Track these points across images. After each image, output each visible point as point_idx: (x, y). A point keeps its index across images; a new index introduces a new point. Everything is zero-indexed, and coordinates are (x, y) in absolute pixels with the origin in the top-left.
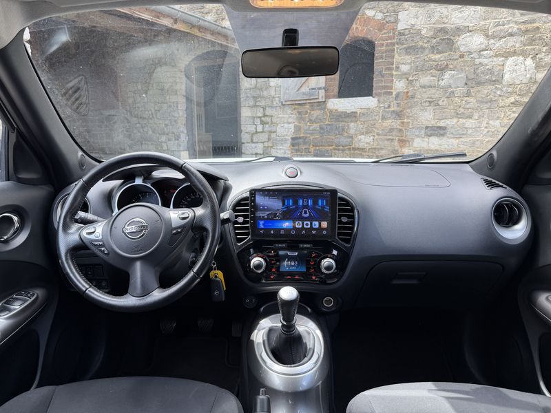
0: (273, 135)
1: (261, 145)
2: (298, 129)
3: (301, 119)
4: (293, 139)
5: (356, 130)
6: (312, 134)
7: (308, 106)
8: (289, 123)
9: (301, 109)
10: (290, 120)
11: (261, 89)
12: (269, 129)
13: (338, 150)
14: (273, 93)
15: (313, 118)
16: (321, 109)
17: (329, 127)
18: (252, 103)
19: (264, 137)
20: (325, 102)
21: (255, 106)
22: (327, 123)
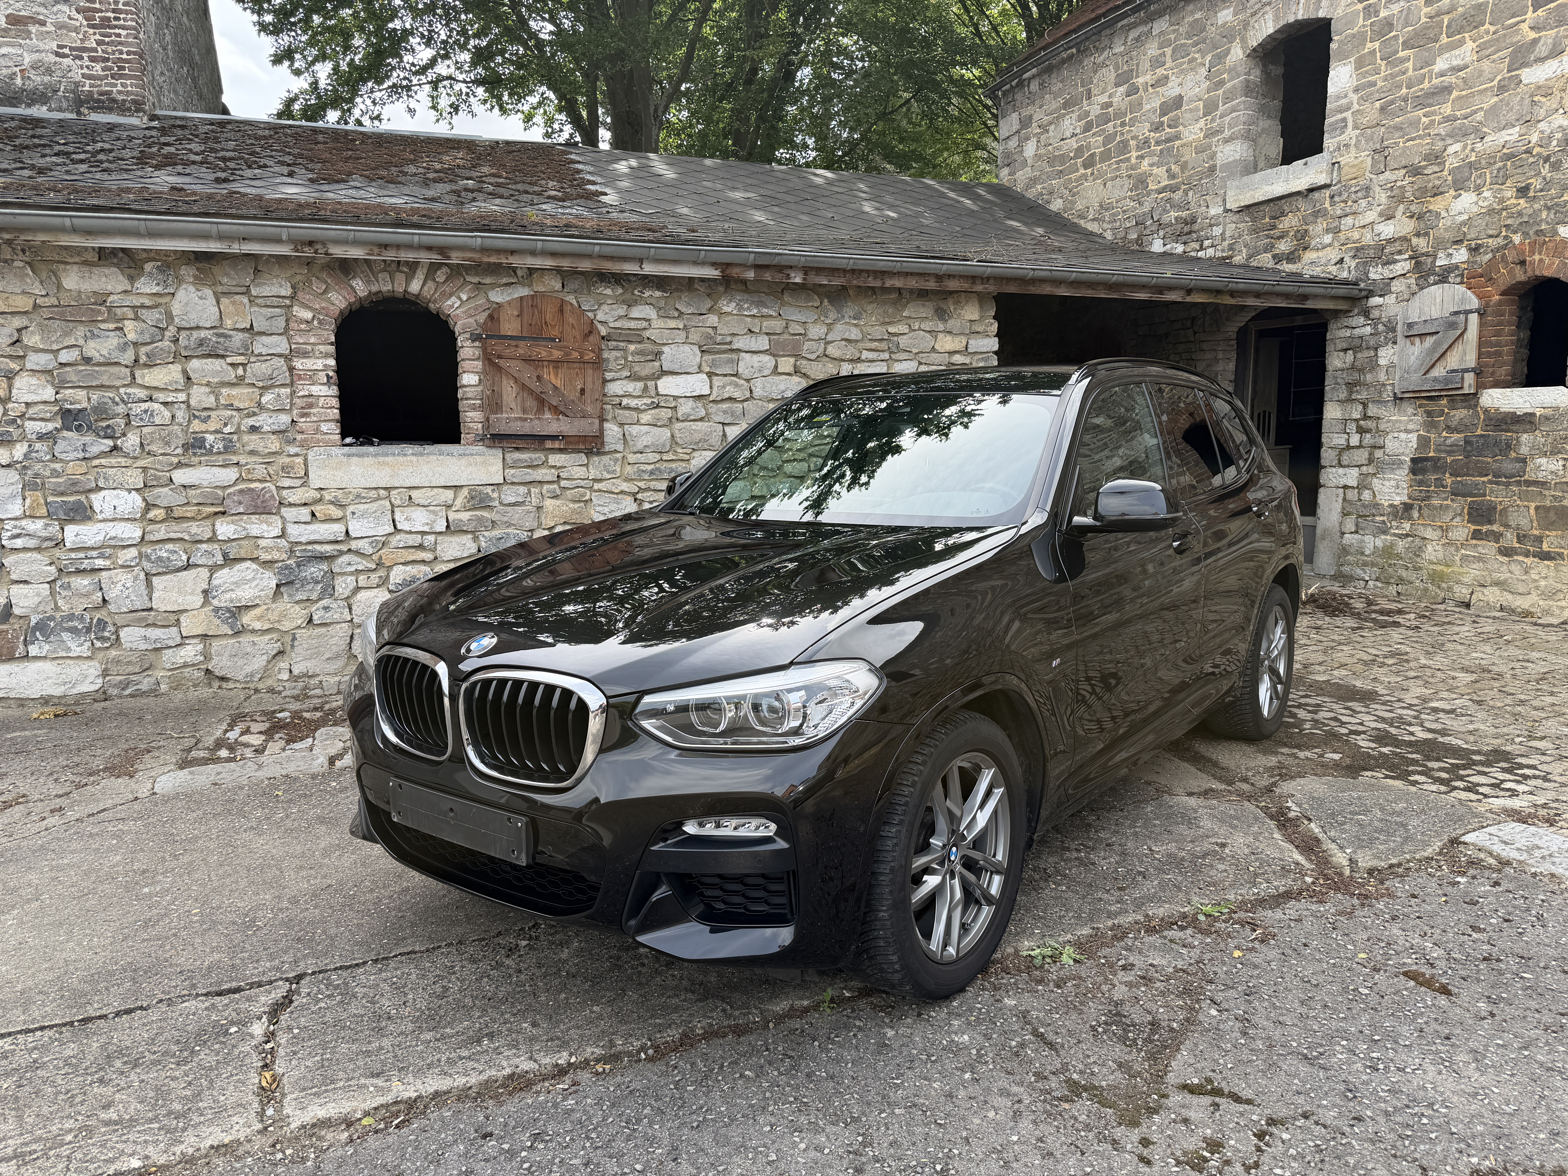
0: (1378, 454)
1: (1355, 472)
2: (1424, 442)
3: (1430, 425)
4: (1412, 460)
5: (1531, 448)
6: (1450, 453)
7: (1444, 402)
8: (1407, 431)
9: (1432, 406)
10: (1411, 427)
11: (1361, 371)
12: (1372, 441)
13: (1497, 483)
14: (1382, 377)
15: (1454, 424)
16: (1468, 407)
17: (1482, 441)
18: (1343, 395)
19: (1361, 456)
20: (1475, 394)
21: (1349, 400)
22: (1479, 432)
